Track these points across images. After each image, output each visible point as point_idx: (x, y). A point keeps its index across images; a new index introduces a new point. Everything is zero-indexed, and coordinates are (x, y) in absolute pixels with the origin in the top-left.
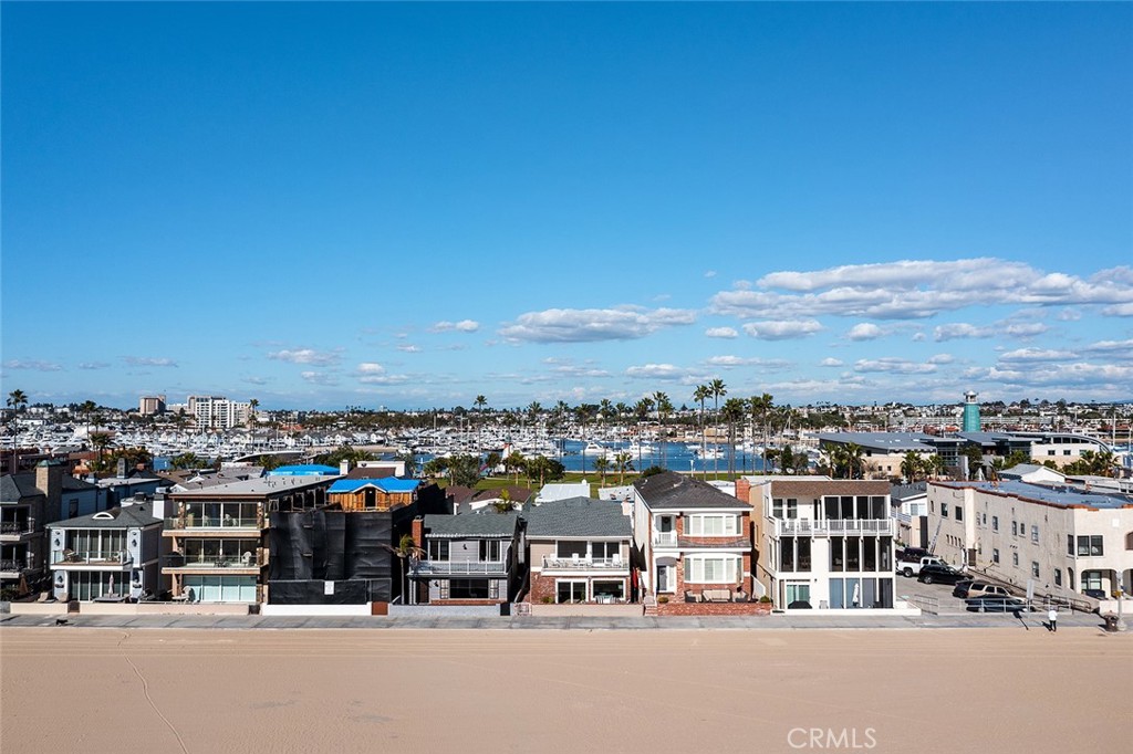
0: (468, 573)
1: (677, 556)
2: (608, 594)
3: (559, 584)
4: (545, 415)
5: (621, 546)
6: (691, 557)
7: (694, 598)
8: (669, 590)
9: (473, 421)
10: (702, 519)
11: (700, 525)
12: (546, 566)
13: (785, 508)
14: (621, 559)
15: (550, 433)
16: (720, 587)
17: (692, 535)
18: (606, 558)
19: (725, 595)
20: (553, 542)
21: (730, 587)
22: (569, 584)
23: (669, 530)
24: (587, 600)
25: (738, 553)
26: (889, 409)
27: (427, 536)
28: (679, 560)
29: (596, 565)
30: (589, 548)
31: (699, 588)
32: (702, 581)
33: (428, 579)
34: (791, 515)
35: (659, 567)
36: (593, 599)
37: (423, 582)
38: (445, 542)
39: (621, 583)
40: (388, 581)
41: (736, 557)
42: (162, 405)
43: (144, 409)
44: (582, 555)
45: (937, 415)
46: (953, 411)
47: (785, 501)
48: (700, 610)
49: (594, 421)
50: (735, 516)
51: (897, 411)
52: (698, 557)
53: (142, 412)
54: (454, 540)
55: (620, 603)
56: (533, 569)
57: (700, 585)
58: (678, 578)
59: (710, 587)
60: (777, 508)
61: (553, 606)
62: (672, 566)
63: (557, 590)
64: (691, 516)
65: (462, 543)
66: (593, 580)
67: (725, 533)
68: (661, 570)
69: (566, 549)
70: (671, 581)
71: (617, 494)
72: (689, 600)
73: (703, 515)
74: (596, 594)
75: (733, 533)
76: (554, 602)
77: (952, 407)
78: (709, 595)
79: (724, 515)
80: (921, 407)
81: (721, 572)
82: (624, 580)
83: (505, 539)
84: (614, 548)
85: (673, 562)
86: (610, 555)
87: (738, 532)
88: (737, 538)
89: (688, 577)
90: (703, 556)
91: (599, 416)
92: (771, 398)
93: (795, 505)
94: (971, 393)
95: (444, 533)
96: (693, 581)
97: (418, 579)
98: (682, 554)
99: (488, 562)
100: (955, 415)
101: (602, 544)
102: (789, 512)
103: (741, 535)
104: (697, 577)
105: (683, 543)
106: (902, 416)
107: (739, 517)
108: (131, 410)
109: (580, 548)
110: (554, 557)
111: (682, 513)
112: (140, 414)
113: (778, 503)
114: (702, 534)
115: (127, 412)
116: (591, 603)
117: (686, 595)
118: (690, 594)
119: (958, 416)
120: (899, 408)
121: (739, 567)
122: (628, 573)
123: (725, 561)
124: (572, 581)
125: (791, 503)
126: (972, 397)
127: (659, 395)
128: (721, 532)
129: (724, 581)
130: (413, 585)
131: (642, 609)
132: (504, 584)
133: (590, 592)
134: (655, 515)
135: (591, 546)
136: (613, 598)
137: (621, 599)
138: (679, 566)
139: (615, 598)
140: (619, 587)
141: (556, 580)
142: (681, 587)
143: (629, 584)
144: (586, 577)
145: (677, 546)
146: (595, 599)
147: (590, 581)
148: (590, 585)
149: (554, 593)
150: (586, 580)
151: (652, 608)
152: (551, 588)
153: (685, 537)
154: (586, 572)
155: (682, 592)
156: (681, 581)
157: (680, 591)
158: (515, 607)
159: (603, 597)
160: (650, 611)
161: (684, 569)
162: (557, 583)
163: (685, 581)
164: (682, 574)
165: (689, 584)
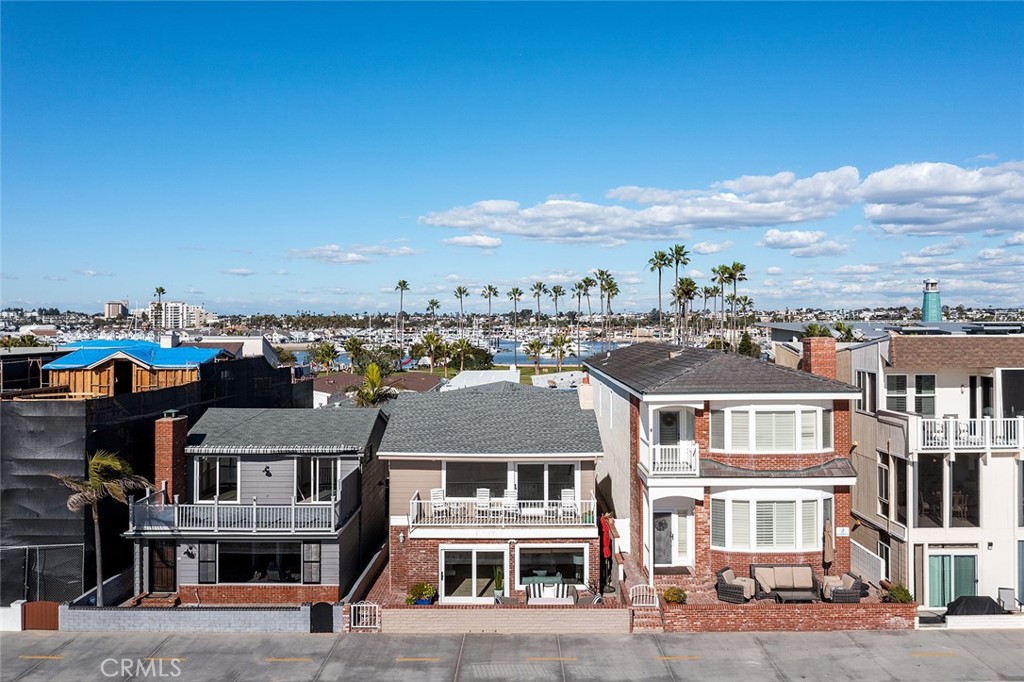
0: (254, 531)
1: (700, 495)
2: (551, 575)
3: (448, 554)
4: (482, 319)
5: (578, 474)
6: (728, 497)
7: (740, 589)
8: (677, 561)
9: (414, 324)
10: (752, 416)
11: (746, 428)
12: (421, 515)
13: (911, 393)
14: (578, 501)
15: (485, 334)
16: (789, 560)
17: (729, 449)
18: (546, 500)
19: (802, 577)
20: (435, 465)
21: (809, 559)
22: (469, 554)
23: (675, 438)
25: (824, 488)
26: (801, 313)
27: (189, 450)
28: (700, 503)
29: (526, 511)
30: (512, 477)
31: (747, 565)
32: (753, 547)
33: (174, 542)
34: (924, 407)
35: (656, 515)
36: (519, 587)
37: (163, 551)
38: (229, 464)
39: (580, 552)
40: (77, 550)
41: (821, 495)
42: (125, 310)
43: (108, 313)
44: (498, 490)
45: (846, 319)
46: (861, 316)
47: (911, 380)
48: (758, 620)
49: (528, 325)
50: (820, 410)
51: (809, 315)
52: (743, 496)
53: (107, 316)
54: (246, 457)
56: (395, 521)
57: (745, 555)
58: (698, 540)
59: (769, 561)
60: (895, 394)
62: (683, 513)
63: (442, 568)
64: (728, 411)
65: (263, 465)
66: (518, 547)
67: (800, 448)
68: (661, 519)
69: (463, 479)
70: (683, 543)
71: (558, 382)
72: (728, 594)
73: (752, 409)
74: (523, 574)
75: (816, 447)
76: (435, 598)
77: (860, 312)
78: (769, 578)
79: (798, 408)
80: (831, 312)
81: (791, 529)
82: (586, 547)
83: (349, 455)
84: (563, 476)
85: (687, 507)
86: (555, 494)
87: (826, 444)
88: (826, 455)
89: (720, 538)
90: (753, 496)
91: (532, 320)
92: (742, 268)
93: (931, 387)
94: (932, 281)
95: (231, 444)
96: (730, 546)
97: (155, 544)
98: (707, 490)
99: (314, 501)
100: (863, 319)
101: (539, 468)
102: (919, 401)
103: (831, 449)
104: (740, 539)
105: (713, 466)
106: (815, 320)
107: (827, 412)
108: (97, 315)
109: (491, 477)
110: (438, 499)
111: (707, 404)
112: (104, 318)
113: (896, 383)
114: (752, 449)
115: (93, 317)
117: (721, 580)
118: (728, 577)
119: (866, 319)
120: (811, 312)
121: (827, 518)
122: (594, 532)
123: (799, 504)
124: (476, 548)
125: (925, 383)
126: (932, 284)
127: (602, 273)
128: (791, 444)
129: (799, 547)
130: (141, 557)
131: (628, 618)
132: (332, 554)
133: (512, 573)
134: (652, 408)
135: (516, 473)
136: (561, 585)
137: (579, 587)
138: (700, 516)
139: (566, 586)
140: (577, 560)
141: (442, 546)
142: (706, 559)
143: (598, 554)
144: (505, 540)
145: (698, 473)
146: (523, 588)
147: (512, 549)
148: (512, 557)
149: (435, 574)
150: (504, 548)
151: (649, 612)
152: (430, 564)
153: (714, 455)
154: (506, 530)
155: (709, 571)
156: (704, 546)
157: (704, 569)
158: (345, 613)
159: (541, 585)
160: (644, 620)
161: (710, 522)
162: (443, 552)
163: (713, 548)
164: (707, 532)
165: (722, 553)
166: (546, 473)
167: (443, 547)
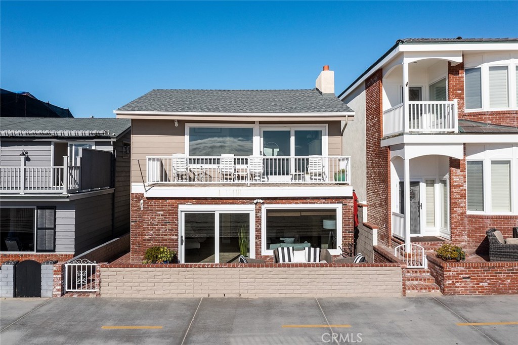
1: (457, 153)
2: (301, 240)
3: (189, 216)
5: (325, 139)
6: (486, 157)
8: (425, 231)
10: (512, 71)
17: (487, 107)
22: (212, 215)
24: (252, 255)
28: (455, 163)
36: (267, 252)
39: (332, 215)
54: (6, 141)
55: (330, 262)
56: (136, 188)
57: (507, 218)
61: (174, 270)
62: (431, 183)
63: (182, 231)
64: (485, 67)
66: (265, 207)
70: (431, 213)
73: (512, 63)
74: (271, 241)
76: (174, 260)
82: (339, 208)
83: (102, 139)
85: (435, 176)
89: (476, 203)
96: (490, 210)
98: (468, 148)
104: (499, 203)
111: (463, 59)
116: (261, 262)
124: (218, 209)
133: (258, 236)
134: (407, 61)
135: (262, 139)
136: (312, 249)
137: (332, 252)
138: (455, 179)
139: (318, 249)
140: (327, 224)
141: (182, 207)
142: (462, 224)
143: (351, 216)
144: (250, 200)
145: (456, 130)
146: (270, 253)
147: (258, 210)
148: (258, 219)
149: (174, 237)
150: (249, 209)
151: (418, 274)
152: (169, 227)
153: (470, 115)
154: (252, 188)
155: (465, 237)
156: (460, 211)
157: (461, 235)
158: (56, 272)
159: (291, 249)
160: (415, 283)
161: (466, 186)
162: (183, 214)
163: (469, 213)
164: (463, 196)
165: (481, 217)
166: (293, 139)
167: (184, 208)
